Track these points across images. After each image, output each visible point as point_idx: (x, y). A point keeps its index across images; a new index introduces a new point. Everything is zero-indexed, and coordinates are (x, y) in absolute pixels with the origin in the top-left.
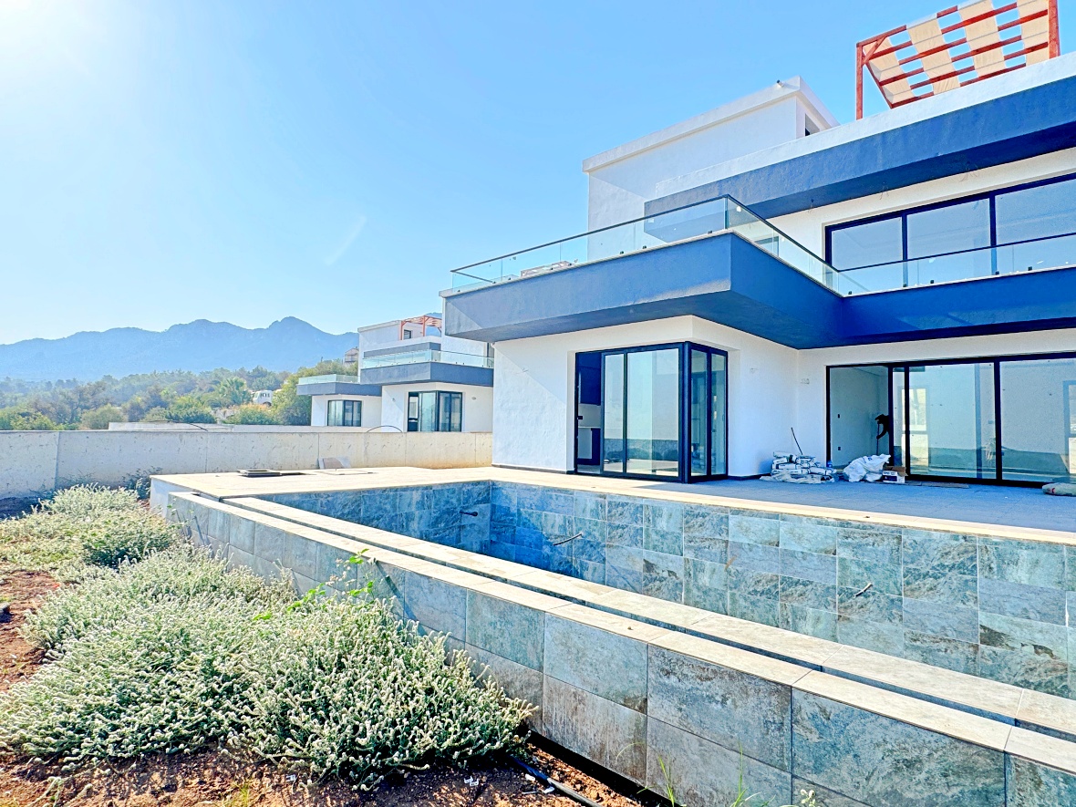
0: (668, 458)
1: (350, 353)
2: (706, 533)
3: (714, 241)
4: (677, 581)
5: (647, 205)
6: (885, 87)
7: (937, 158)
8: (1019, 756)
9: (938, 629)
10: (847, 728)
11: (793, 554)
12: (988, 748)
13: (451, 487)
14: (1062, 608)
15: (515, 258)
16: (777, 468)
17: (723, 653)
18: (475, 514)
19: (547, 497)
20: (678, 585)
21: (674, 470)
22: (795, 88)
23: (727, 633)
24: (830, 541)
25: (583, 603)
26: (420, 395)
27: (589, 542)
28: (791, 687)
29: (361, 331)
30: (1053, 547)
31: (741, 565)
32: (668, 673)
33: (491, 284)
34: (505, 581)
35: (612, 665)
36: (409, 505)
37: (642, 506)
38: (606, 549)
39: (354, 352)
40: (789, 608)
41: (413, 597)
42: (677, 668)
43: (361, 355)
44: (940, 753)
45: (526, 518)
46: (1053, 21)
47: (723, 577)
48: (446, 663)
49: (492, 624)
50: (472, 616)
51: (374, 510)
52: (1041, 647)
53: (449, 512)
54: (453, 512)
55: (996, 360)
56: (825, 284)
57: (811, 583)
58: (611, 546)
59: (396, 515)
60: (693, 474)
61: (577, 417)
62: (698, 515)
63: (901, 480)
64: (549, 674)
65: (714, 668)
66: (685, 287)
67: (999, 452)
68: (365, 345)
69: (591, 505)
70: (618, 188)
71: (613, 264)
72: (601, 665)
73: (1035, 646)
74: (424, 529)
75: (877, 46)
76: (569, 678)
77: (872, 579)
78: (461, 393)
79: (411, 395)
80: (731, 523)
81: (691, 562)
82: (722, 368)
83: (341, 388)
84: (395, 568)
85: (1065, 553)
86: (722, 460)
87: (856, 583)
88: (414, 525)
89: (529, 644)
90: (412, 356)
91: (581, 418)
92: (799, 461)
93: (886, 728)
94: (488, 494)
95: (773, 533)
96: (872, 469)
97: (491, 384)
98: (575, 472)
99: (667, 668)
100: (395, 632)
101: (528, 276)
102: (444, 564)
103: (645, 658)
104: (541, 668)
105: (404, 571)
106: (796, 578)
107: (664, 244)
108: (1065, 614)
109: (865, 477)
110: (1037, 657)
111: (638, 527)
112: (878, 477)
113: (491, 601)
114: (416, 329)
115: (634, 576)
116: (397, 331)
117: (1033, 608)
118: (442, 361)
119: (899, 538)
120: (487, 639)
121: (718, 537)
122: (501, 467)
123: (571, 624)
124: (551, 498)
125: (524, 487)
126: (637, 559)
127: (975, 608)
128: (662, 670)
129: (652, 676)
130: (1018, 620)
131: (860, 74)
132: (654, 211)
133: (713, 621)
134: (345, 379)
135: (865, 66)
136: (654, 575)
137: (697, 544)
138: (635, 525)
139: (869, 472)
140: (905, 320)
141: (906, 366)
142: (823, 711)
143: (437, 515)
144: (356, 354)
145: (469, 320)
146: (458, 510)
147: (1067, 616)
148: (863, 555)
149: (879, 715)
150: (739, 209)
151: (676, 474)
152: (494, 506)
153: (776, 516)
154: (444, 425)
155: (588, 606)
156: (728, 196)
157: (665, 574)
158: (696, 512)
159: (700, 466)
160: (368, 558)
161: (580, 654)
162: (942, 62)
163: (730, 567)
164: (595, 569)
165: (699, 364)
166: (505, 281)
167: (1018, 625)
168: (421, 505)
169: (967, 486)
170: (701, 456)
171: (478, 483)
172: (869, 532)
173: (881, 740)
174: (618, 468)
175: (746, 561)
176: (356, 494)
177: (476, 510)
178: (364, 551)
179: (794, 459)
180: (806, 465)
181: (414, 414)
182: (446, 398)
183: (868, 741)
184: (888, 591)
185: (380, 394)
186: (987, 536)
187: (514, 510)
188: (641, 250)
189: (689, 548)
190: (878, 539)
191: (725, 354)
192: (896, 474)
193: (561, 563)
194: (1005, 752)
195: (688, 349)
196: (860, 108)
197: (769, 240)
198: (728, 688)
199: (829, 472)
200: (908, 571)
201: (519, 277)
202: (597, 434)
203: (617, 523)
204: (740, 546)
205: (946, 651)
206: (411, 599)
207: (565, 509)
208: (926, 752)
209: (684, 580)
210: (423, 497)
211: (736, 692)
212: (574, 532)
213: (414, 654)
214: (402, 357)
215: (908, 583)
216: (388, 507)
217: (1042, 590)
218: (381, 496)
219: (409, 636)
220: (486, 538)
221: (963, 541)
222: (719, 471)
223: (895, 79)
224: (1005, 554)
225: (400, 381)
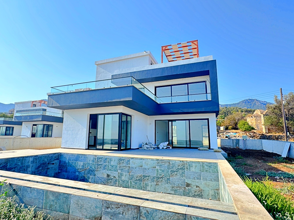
0: (115, 144)
1: (11, 110)
2: (124, 165)
3: (128, 87)
4: (116, 179)
5: (112, 76)
6: (167, 57)
7: (177, 74)
8: (188, 214)
9: (177, 184)
10: (153, 215)
11: (146, 169)
12: (182, 214)
13: (45, 155)
14: (201, 176)
15: (72, 86)
16: (143, 146)
17: (123, 199)
18: (53, 164)
19: (78, 157)
20: (116, 181)
21: (117, 147)
22: (148, 53)
23: (125, 193)
24: (154, 164)
25: (84, 190)
26: (37, 125)
27: (91, 170)
28: (140, 206)
29: (16, 103)
30: (199, 162)
31: (133, 173)
32: (108, 208)
33: (64, 93)
34: (59, 185)
35: (92, 208)
36: (28, 162)
37: (107, 158)
38: (96, 172)
39: (13, 110)
40: (145, 183)
41: (24, 195)
42: (110, 206)
43: (15, 111)
44: (173, 217)
45: (71, 164)
46: (198, 50)
47: (128, 177)
48: (34, 217)
49: (53, 201)
50: (46, 198)
51: (14, 165)
52: (197, 186)
53: (43, 164)
54: (45, 164)
55: (189, 120)
56: (155, 100)
57: (150, 176)
58: (97, 171)
59: (23, 166)
60: (122, 148)
61: (90, 133)
62: (122, 160)
63: (171, 148)
64: (71, 214)
65: (120, 204)
66: (120, 98)
67: (190, 141)
68: (17, 108)
69: (92, 159)
70: (104, 70)
71: (102, 90)
72: (88, 209)
73: (196, 186)
74: (33, 170)
75: (166, 48)
76: (78, 214)
77: (164, 173)
78: (52, 125)
79: (34, 125)
80: (130, 161)
81: (120, 173)
82: (130, 120)
83: (5, 122)
84: (17, 185)
85: (201, 163)
86: (130, 144)
87: (160, 175)
88: (30, 169)
89: (65, 206)
90: (35, 113)
91: (91, 133)
92: (148, 144)
93: (161, 213)
94: (59, 157)
95: (141, 163)
96: (165, 146)
97: (62, 122)
98: (88, 149)
99: (108, 206)
100: (14, 209)
101: (77, 91)
102: (37, 182)
103: (101, 204)
104: (69, 213)
105: (21, 186)
106: (146, 175)
107: (116, 86)
108: (201, 177)
109: (163, 147)
110: (197, 188)
111: (106, 164)
112: (166, 147)
113: (53, 193)
114: (38, 104)
115: (104, 179)
116: (30, 104)
117: (196, 177)
118: (46, 115)
119: (169, 163)
120: (51, 206)
121: (127, 165)
122: (64, 148)
123: (79, 197)
124: (79, 157)
125: (71, 154)
126: (105, 174)
127: (185, 178)
128: (106, 207)
129: (103, 209)
130: (193, 180)
131: (162, 53)
132: (114, 77)
133: (122, 190)
134: (7, 119)
135: (163, 52)
136: (110, 178)
137: (122, 168)
138: (105, 164)
139: (164, 146)
140: (171, 110)
141: (172, 121)
142: (147, 211)
143: (39, 165)
144: (14, 111)
145: (56, 103)
146: (47, 163)
147: (202, 178)
148: (162, 167)
149: (160, 210)
150: (135, 80)
151: (117, 148)
152: (60, 161)
153: (142, 159)
154: (46, 135)
155: (86, 191)
156: (132, 77)
157: (113, 177)
158: (122, 159)
159: (124, 146)
160: (7, 183)
161: (82, 206)
162: (178, 54)
163: (130, 174)
164: (92, 178)
165: (124, 119)
166: (69, 92)
167: (193, 181)
168: (33, 162)
169: (184, 149)
170: (124, 143)
171: (55, 154)
172: (163, 161)
173: (160, 217)
174: (101, 147)
175: (134, 172)
176: (6, 160)
177: (54, 162)
178: (5, 181)
179: (147, 143)
180: (150, 145)
181: (34, 131)
182: (47, 126)
183: (157, 218)
184: (167, 176)
185: (22, 125)
186: (187, 161)
187: (67, 162)
188: (109, 87)
189: (119, 169)
190: (165, 163)
191: (131, 116)
192: (170, 147)
193: (82, 177)
194: (185, 214)
195: (121, 115)
196: (162, 61)
197: (142, 88)
198: (124, 209)
199: (155, 147)
200: (171, 171)
201: (74, 91)
202: (95, 137)
203: (99, 163)
204: (133, 168)
205: (179, 189)
206: (23, 196)
207: (84, 160)
208: (170, 218)
209: (118, 179)
210: (34, 159)
211: (126, 210)
212: (86, 167)
213: (21, 216)
214: (32, 113)
215: (171, 174)
216: (19, 164)
217: (197, 173)
218: (17, 160)
219: (20, 210)
220: (57, 171)
221: (182, 162)
222: (129, 147)
223: (169, 56)
224: (190, 164)
225: (30, 120)
